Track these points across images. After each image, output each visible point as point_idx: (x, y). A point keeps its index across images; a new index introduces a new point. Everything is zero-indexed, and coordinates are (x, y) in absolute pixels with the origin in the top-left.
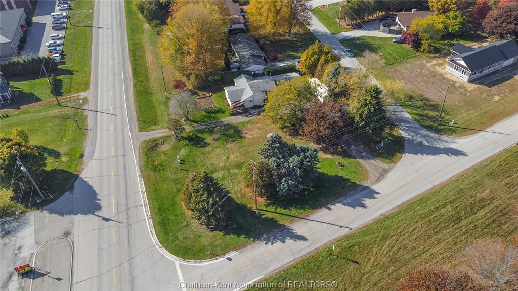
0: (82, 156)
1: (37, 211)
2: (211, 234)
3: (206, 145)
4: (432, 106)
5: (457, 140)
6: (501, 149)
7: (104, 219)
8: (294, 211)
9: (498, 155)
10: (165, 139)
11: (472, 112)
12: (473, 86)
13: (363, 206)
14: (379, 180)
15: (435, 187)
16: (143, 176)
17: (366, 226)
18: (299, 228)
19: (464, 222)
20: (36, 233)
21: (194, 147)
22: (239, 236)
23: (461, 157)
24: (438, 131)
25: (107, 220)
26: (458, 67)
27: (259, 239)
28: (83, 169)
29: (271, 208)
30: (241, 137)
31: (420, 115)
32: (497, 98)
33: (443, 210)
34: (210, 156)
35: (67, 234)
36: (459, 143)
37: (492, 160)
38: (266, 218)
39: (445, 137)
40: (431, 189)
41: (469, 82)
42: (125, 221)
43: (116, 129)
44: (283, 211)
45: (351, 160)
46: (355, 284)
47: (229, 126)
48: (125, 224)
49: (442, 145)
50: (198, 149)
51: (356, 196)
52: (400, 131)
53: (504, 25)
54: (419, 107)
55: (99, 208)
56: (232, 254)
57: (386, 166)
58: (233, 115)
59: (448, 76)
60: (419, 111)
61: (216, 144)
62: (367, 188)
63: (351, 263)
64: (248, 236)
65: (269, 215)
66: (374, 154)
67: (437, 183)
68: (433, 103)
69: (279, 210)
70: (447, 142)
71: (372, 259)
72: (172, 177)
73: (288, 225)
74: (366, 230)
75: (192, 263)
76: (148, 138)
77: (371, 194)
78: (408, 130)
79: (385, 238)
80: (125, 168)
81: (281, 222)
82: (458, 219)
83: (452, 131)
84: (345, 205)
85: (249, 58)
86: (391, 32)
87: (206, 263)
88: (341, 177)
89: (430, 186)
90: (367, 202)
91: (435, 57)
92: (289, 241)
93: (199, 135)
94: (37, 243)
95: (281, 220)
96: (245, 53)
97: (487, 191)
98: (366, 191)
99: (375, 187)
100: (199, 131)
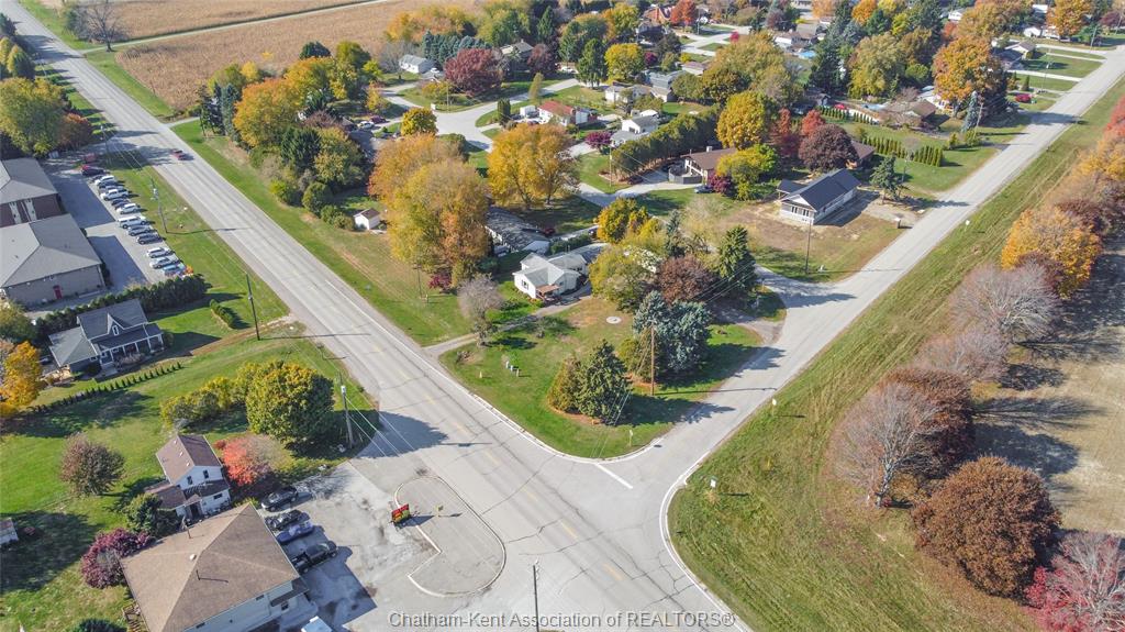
0: (362, 390)
1: (352, 460)
2: (616, 429)
3: (531, 345)
4: (787, 256)
5: (836, 285)
6: (889, 285)
7: (461, 445)
8: (698, 387)
9: (889, 291)
10: (469, 349)
11: (836, 255)
12: (820, 229)
13: (775, 366)
14: (775, 338)
15: (840, 333)
16: (472, 392)
17: (790, 383)
18: (715, 400)
19: (889, 359)
20: (373, 482)
21: (517, 351)
22: (653, 423)
23: (850, 300)
24: (811, 280)
25: (468, 445)
26: (795, 207)
27: (679, 421)
28: (377, 402)
29: (669, 390)
30: (573, 329)
31: (780, 268)
32: (855, 237)
33: (862, 352)
34: (548, 356)
35: (422, 472)
36: (840, 287)
37: (885, 297)
38: (671, 400)
39: (821, 285)
40: (837, 337)
41: (815, 224)
42: (492, 440)
43: (384, 350)
44: (686, 390)
45: (730, 326)
46: (812, 435)
47: (550, 320)
48: (495, 444)
49: (823, 293)
50: (525, 351)
51: (761, 358)
52: (768, 287)
53: (827, 153)
54: (774, 260)
55: (444, 436)
56: (657, 441)
57: (776, 324)
58: (543, 306)
59: (787, 222)
60: (776, 264)
61: (545, 341)
62: (767, 349)
63: (796, 419)
64: (663, 420)
65: (675, 397)
66: (754, 315)
67: (840, 329)
68: (786, 253)
69: (680, 390)
70: (827, 289)
71: (817, 410)
72: (516, 386)
73: (702, 401)
74: (792, 386)
75: (615, 460)
76: (442, 352)
77: (777, 353)
78: (776, 284)
79: (818, 389)
80: (440, 389)
81: (692, 400)
82: (881, 356)
83: (826, 277)
84: (753, 369)
85: (521, 234)
86: (687, 181)
87: (633, 456)
88: (730, 344)
89: (834, 334)
90: (776, 361)
91: (758, 203)
92: (712, 414)
93: (513, 336)
94: (387, 491)
95: (692, 398)
96: (511, 229)
97: (896, 327)
98: (768, 352)
99: (775, 346)
100: (510, 331)
